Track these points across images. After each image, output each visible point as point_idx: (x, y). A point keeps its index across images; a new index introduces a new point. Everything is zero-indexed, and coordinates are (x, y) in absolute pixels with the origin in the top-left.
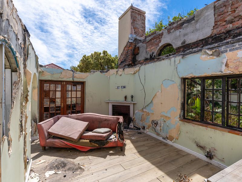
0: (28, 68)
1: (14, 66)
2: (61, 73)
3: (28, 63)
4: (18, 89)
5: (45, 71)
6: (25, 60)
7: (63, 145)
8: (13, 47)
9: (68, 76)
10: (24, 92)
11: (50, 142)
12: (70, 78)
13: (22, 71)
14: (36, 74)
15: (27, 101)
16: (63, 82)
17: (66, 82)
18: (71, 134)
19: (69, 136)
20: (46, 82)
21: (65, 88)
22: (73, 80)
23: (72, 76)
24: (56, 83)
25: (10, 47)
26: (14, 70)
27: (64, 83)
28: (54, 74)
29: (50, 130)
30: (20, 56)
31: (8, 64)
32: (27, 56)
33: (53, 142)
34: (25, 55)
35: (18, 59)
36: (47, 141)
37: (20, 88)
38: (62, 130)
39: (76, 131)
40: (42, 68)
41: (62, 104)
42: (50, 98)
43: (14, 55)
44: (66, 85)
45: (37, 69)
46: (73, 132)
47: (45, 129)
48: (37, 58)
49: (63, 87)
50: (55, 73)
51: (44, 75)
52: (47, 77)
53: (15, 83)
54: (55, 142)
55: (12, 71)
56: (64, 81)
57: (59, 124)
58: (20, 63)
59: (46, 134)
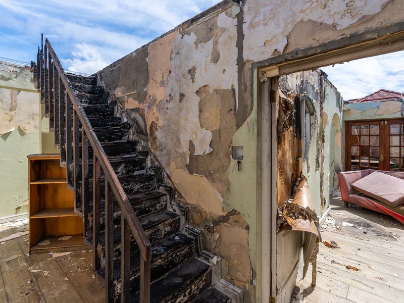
0: (324, 110)
1: (312, 110)
2: (379, 107)
3: (325, 105)
4: (314, 129)
5: (352, 109)
6: (321, 103)
7: (372, 207)
8: (310, 97)
9: (391, 110)
10: (320, 132)
11: (354, 198)
12: (395, 113)
13: (318, 113)
14: (339, 114)
15: (323, 141)
16: (383, 122)
17: (388, 120)
18: (385, 194)
19: (382, 196)
20: (355, 124)
21: (386, 131)
22: (402, 115)
23: (400, 109)
24: (370, 123)
25: (308, 98)
26: (312, 114)
27: (386, 122)
28: (365, 111)
29: (354, 184)
30: (316, 102)
31: (307, 110)
32: (324, 99)
33: (357, 198)
34: (321, 98)
35: (314, 104)
36: (350, 196)
37: (316, 128)
38: (371, 187)
39: (396, 193)
40: (348, 106)
41: (382, 155)
42: (360, 145)
43: (311, 102)
44: (389, 125)
45: (340, 107)
46: (389, 193)
47: (347, 181)
48: (338, 95)
49: (382, 129)
50: (367, 109)
51: (351, 113)
52: (356, 116)
53: (312, 124)
54: (360, 199)
55: (310, 115)
56: (384, 120)
57: (368, 179)
58: (316, 107)
59: (349, 188)
